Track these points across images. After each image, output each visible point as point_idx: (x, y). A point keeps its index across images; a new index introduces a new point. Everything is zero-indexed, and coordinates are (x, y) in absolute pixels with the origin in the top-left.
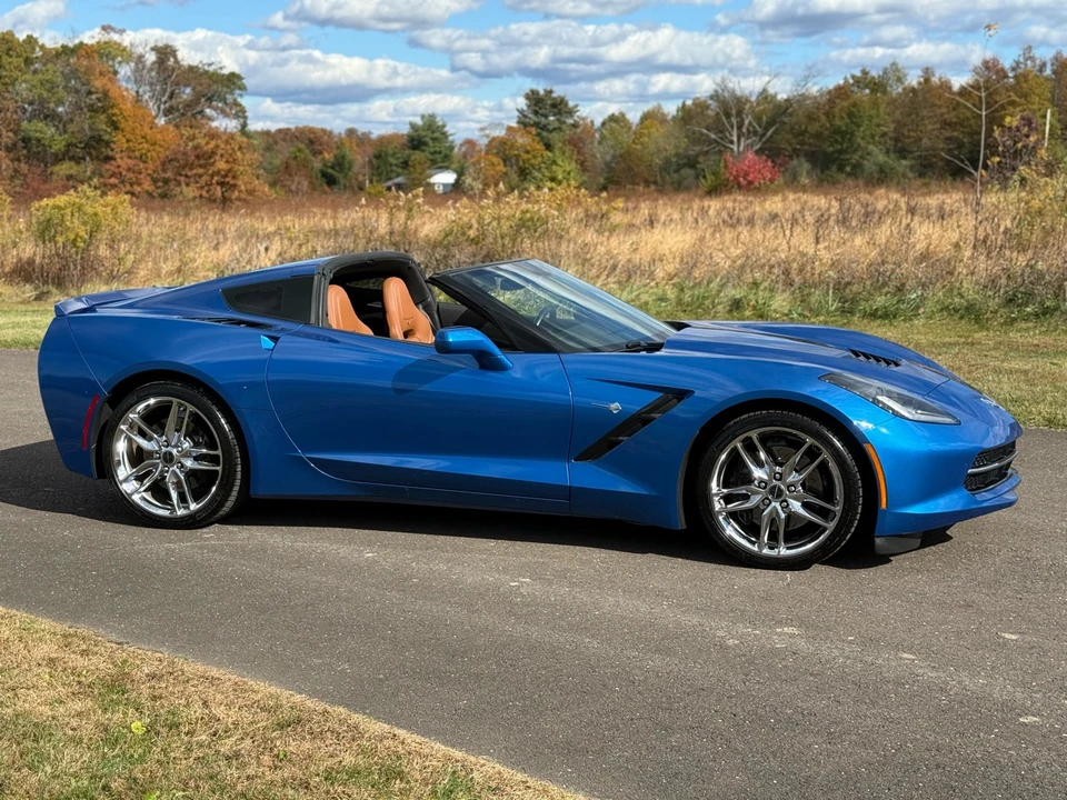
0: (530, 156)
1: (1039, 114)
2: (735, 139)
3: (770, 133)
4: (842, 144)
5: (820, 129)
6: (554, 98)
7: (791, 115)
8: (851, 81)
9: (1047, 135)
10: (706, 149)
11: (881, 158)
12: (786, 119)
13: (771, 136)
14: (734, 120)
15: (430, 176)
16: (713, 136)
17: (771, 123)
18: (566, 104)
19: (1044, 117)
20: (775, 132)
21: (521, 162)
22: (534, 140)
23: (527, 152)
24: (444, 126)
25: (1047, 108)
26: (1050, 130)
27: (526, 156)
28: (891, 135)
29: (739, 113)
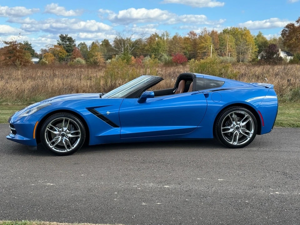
0: (62, 54)
1: (209, 46)
2: (123, 50)
3: (133, 49)
4: (155, 53)
5: (148, 48)
6: (68, 37)
7: (138, 44)
8: (152, 36)
9: (211, 52)
10: (115, 53)
11: (166, 57)
12: (137, 45)
13: (133, 50)
14: (123, 45)
15: (31, 59)
16: (117, 50)
17: (133, 46)
18: (72, 39)
19: (211, 47)
20: (134, 49)
21: (59, 56)
22: (63, 49)
23: (61, 53)
24: (31, 44)
25: (211, 45)
26: (212, 50)
27: (61, 54)
28: (168, 51)
29: (124, 44)
